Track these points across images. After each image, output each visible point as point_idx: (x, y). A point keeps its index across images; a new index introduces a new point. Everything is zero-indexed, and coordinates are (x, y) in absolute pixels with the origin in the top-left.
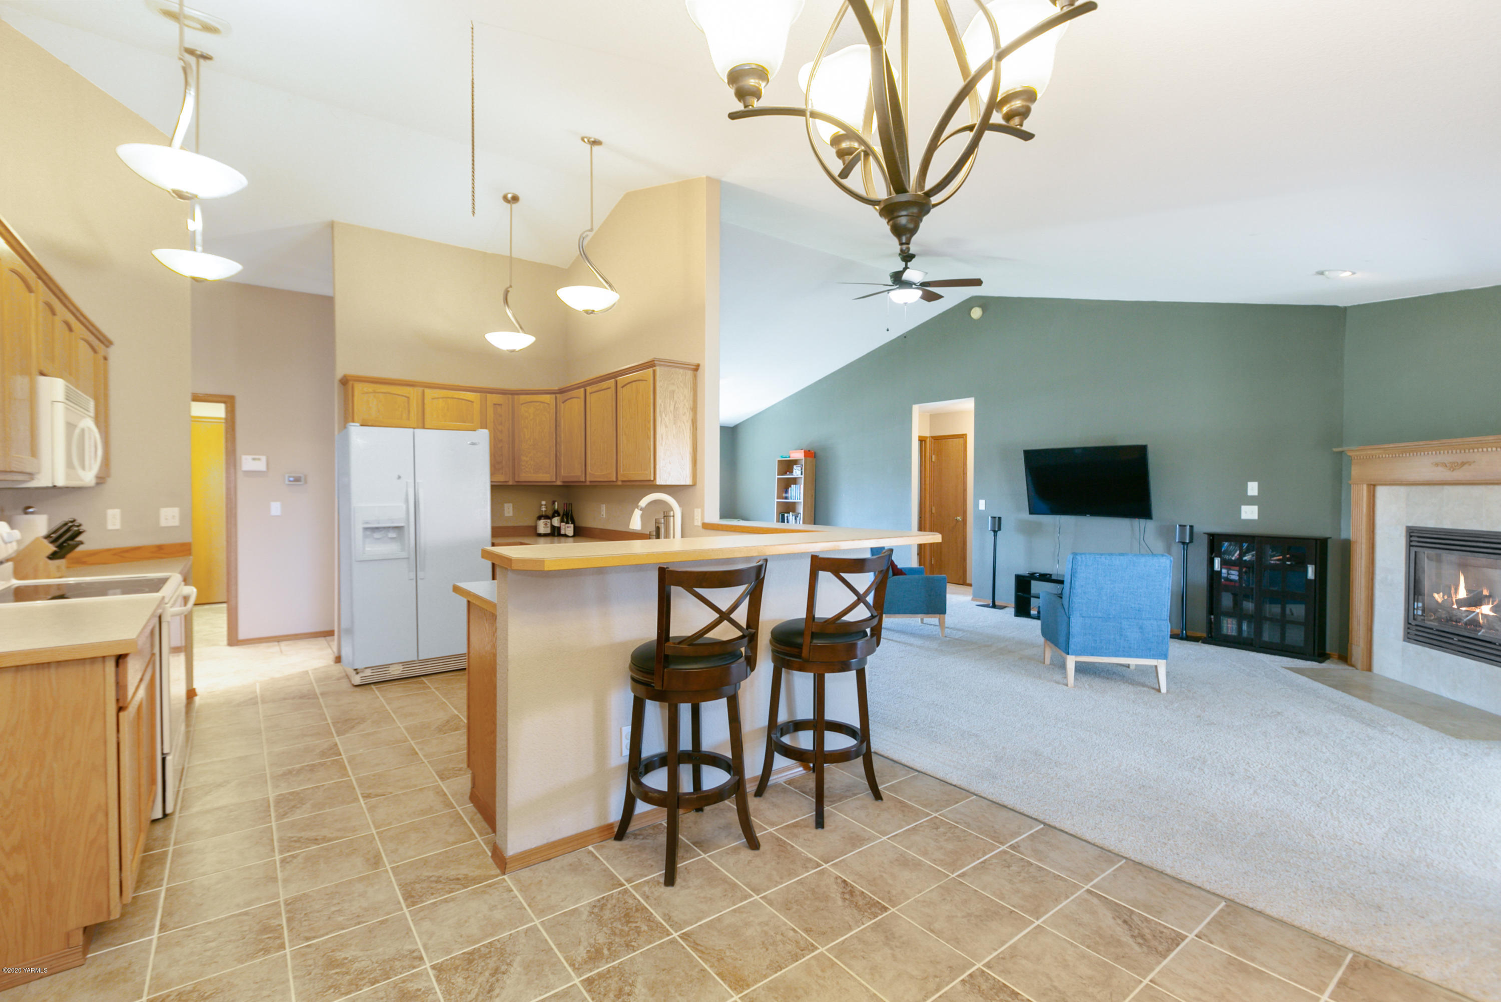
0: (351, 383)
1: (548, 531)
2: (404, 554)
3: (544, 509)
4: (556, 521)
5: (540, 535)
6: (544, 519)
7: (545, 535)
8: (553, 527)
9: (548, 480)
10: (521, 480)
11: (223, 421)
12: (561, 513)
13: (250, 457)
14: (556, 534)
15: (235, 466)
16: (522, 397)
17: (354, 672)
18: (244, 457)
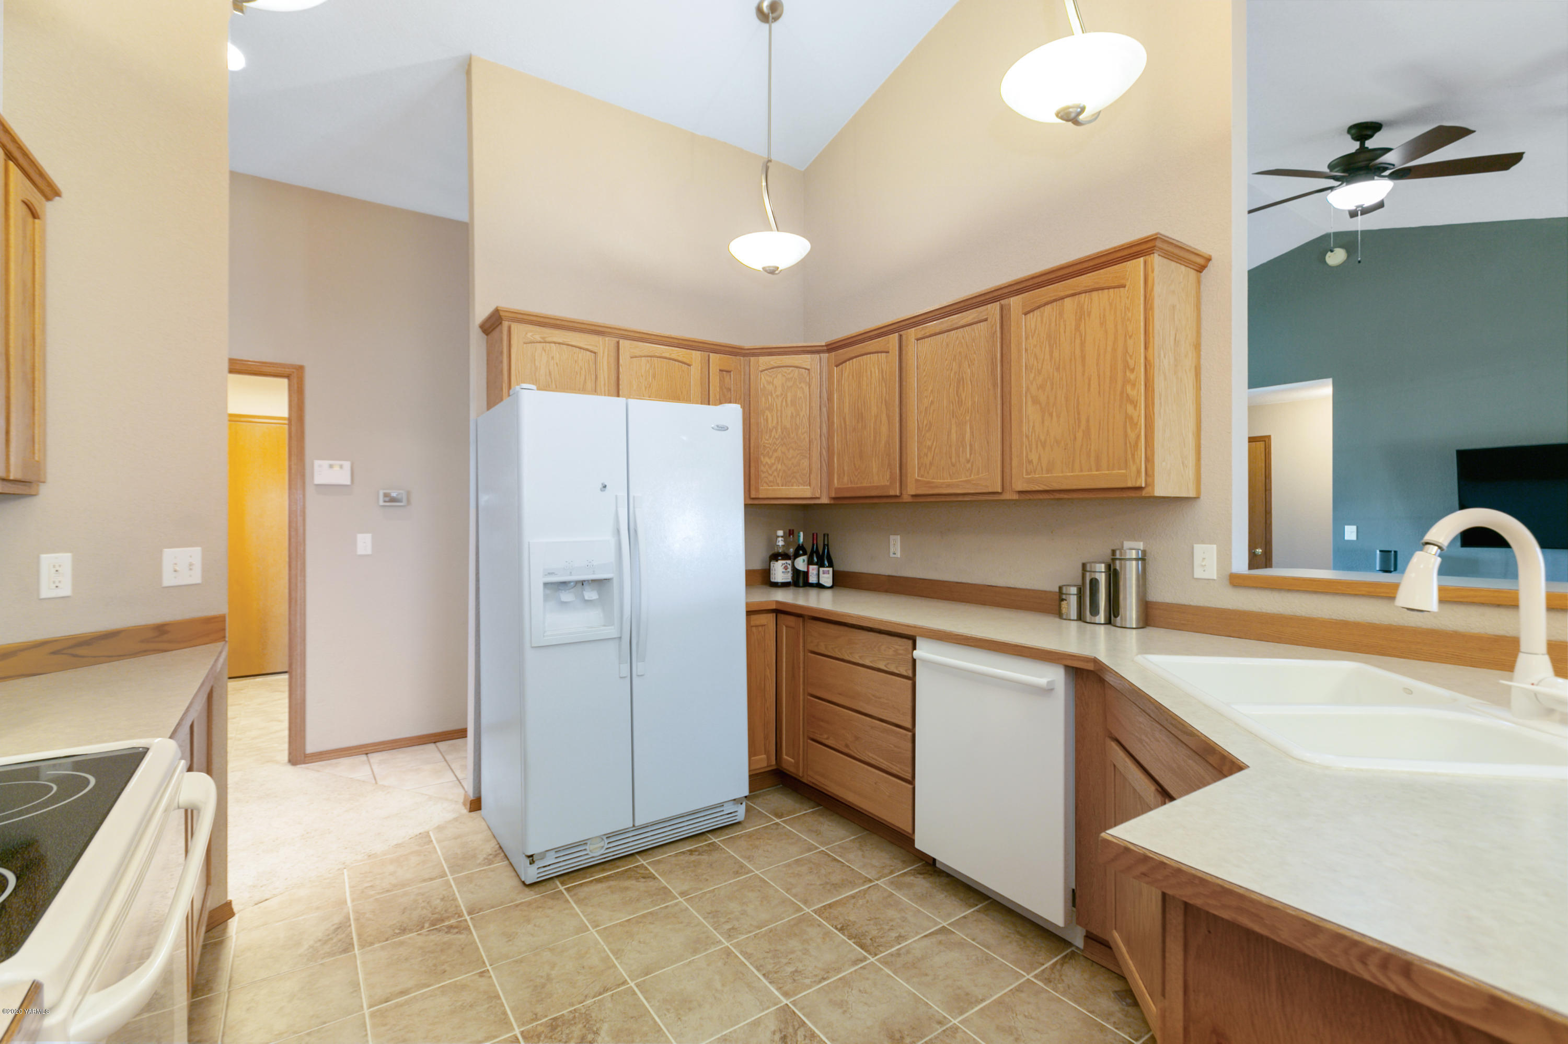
0: (505, 324)
1: (788, 578)
2: (612, 631)
3: (780, 542)
4: (801, 563)
5: (776, 585)
6: (782, 559)
7: (785, 585)
8: (796, 572)
9: (809, 495)
10: (761, 496)
11: (286, 422)
12: (809, 551)
13: (326, 463)
14: (801, 584)
15: (303, 476)
16: (763, 360)
17: (528, 861)
18: (317, 463)
